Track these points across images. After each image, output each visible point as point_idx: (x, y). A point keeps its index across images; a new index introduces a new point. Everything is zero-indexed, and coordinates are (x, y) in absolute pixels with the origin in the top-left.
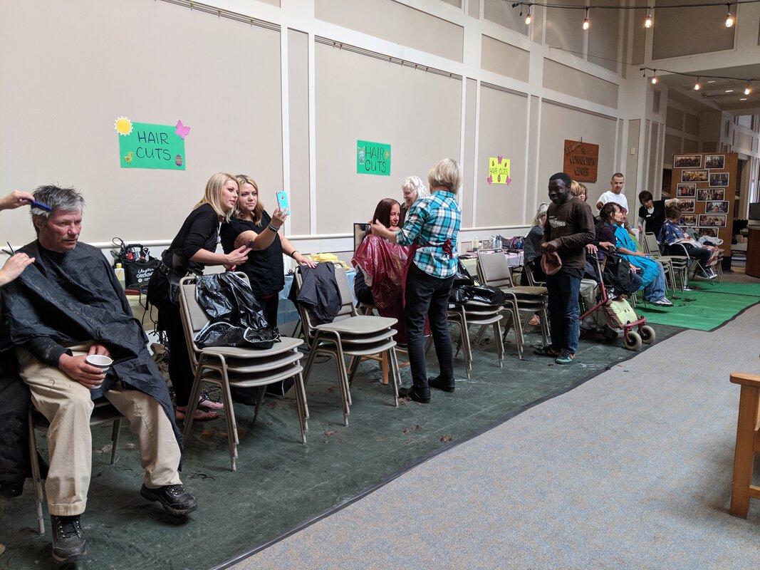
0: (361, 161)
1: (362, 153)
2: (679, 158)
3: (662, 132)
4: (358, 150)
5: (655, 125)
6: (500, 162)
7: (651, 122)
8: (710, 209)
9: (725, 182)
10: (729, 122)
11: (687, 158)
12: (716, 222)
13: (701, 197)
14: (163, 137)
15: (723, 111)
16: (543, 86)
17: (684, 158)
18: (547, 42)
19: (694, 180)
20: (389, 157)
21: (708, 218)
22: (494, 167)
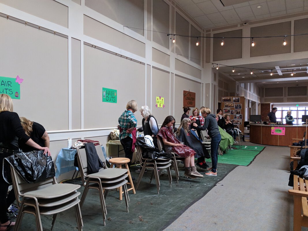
0: (104, 96)
1: (105, 93)
2: (224, 98)
3: (217, 89)
4: (103, 92)
5: (215, 86)
6: (160, 99)
7: (213, 85)
8: (235, 117)
9: (240, 107)
10: (238, 86)
11: (227, 98)
12: (238, 123)
13: (232, 113)
14: (9, 83)
15: (237, 82)
16: (175, 69)
17: (225, 98)
18: (176, 52)
19: (229, 107)
20: (116, 95)
21: (235, 121)
22: (158, 100)
